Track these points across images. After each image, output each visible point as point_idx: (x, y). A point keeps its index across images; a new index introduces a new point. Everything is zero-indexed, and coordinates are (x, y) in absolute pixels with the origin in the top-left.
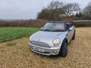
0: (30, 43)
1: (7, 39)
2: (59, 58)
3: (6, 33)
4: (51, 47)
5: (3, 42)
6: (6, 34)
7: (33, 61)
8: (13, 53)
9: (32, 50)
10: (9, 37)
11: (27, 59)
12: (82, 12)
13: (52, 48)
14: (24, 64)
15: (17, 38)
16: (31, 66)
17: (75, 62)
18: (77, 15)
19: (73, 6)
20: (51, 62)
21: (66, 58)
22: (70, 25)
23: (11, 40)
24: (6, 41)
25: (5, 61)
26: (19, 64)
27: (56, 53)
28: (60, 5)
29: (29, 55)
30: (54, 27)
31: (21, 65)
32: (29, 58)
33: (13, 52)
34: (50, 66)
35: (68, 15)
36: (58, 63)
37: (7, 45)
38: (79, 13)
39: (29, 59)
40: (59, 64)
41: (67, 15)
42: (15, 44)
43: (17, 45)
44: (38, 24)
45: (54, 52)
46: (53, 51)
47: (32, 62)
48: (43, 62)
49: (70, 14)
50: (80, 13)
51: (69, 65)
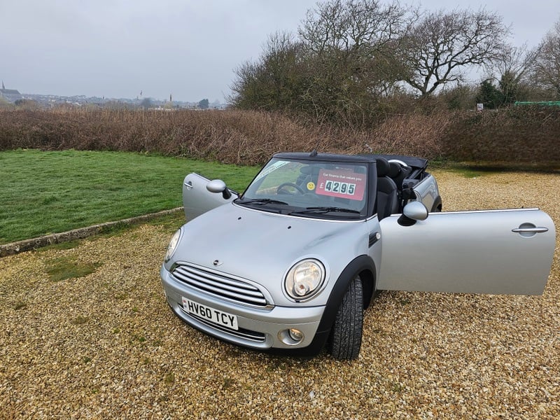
0: (167, 276)
1: (49, 235)
2: (316, 365)
3: (48, 195)
4: (272, 308)
5: (25, 248)
6: (47, 202)
7: (177, 376)
8: (80, 321)
9: (178, 310)
10: (61, 222)
11: (146, 361)
12: (517, 69)
13: (277, 313)
14: (128, 386)
15: (106, 231)
16: (166, 398)
17: (400, 391)
18: (486, 87)
19: (462, 29)
20: (272, 382)
21: (357, 368)
22: (414, 168)
23: (73, 241)
24: (44, 244)
25: (30, 364)
26: (103, 388)
27: (300, 337)
28: (382, 25)
29: (161, 335)
30: (311, 186)
31: (113, 390)
32: (158, 356)
33: (75, 314)
34: (263, 405)
35: (430, 86)
36: (308, 389)
37: (50, 272)
38: (499, 77)
39: (156, 358)
40: (312, 395)
41: (423, 89)
42: (92, 268)
43: (100, 271)
44: (237, 143)
45: (288, 332)
46: (286, 328)
47: (171, 380)
48: (228, 384)
49: (444, 80)
50: (507, 77)
51: (363, 404)
